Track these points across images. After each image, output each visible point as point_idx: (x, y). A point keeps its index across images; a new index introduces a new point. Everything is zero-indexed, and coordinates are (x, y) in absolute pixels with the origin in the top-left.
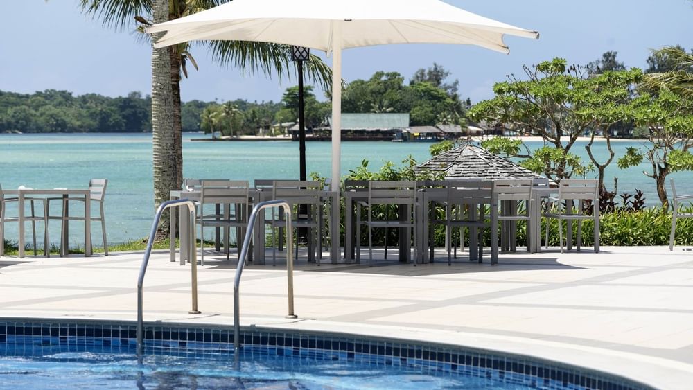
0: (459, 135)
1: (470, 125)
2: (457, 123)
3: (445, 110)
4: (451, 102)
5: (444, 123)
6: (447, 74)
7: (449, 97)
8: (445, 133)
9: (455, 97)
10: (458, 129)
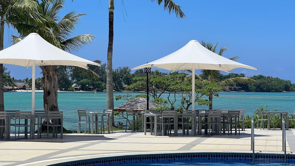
0: (11, 90)
1: (15, 86)
2: (10, 86)
3: (6, 81)
4: (8, 78)
5: (6, 86)
6: (6, 69)
7: (7, 77)
8: (6, 89)
9: (9, 77)
10: (11, 88)
